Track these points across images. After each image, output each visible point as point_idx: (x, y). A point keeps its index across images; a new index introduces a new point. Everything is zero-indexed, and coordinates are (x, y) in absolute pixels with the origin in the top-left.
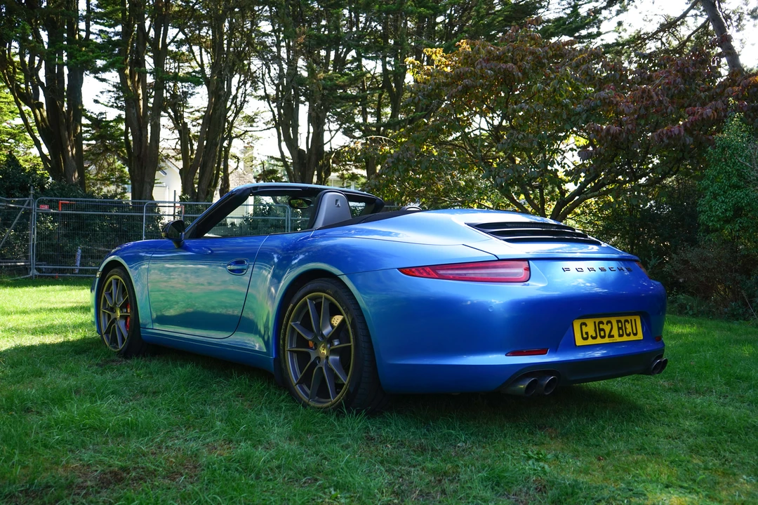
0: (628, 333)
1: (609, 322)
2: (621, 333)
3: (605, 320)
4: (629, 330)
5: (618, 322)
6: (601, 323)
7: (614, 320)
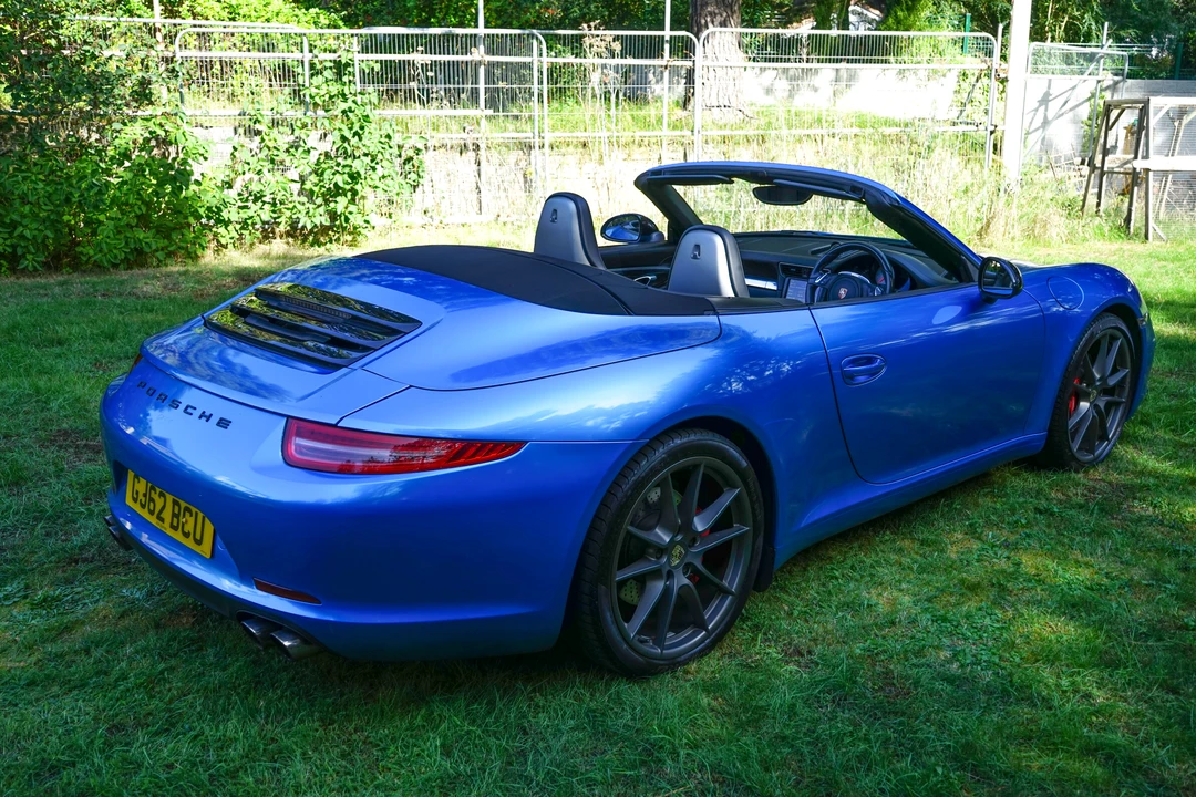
0: (186, 531)
1: (163, 496)
2: (175, 523)
4: (189, 528)
5: (175, 502)
6: (154, 489)
7: (169, 496)
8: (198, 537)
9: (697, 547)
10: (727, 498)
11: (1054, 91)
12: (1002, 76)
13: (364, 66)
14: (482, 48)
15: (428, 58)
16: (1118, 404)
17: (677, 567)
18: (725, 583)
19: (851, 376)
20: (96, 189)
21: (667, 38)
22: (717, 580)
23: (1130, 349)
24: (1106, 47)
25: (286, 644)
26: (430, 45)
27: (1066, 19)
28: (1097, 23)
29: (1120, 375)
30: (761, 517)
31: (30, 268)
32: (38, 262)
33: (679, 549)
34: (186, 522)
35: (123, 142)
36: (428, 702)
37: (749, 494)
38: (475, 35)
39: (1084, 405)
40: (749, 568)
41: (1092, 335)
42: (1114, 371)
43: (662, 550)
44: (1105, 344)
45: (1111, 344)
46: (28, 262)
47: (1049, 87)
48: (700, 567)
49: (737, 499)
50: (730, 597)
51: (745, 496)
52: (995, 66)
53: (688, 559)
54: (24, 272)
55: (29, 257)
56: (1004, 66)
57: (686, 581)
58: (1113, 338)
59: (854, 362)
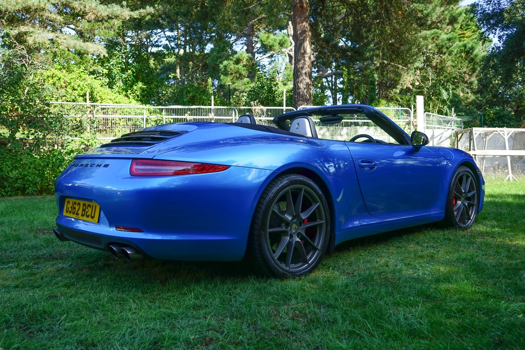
0: (88, 215)
1: (79, 204)
2: (83, 214)
3: (77, 201)
4: (89, 213)
5: (84, 205)
6: (75, 203)
7: (82, 202)
8: (93, 215)
9: (302, 226)
10: (314, 207)
11: (436, 135)
12: (415, 124)
13: (167, 120)
14: (213, 114)
15: (192, 117)
16: (473, 205)
17: (294, 233)
18: (315, 244)
19: (363, 167)
20: (59, 160)
21: (285, 110)
22: (312, 243)
23: (475, 183)
24: (453, 117)
25: (129, 252)
26: (193, 112)
27: (437, 108)
28: (449, 110)
29: (472, 193)
30: (328, 217)
31: (30, 193)
32: (34, 191)
33: (294, 226)
34: (88, 211)
35: (71, 147)
36: (188, 286)
37: (323, 206)
38: (210, 109)
39: (459, 202)
40: (325, 239)
41: (459, 173)
42: (469, 191)
43: (288, 224)
44: (465, 178)
45: (467, 180)
46: (30, 190)
47: (433, 133)
48: (304, 235)
49: (318, 208)
50: (317, 251)
51: (321, 206)
52: (412, 120)
53: (299, 231)
54: (28, 194)
55: (30, 188)
56: (415, 120)
57: (298, 240)
58: (468, 177)
59: (363, 162)
